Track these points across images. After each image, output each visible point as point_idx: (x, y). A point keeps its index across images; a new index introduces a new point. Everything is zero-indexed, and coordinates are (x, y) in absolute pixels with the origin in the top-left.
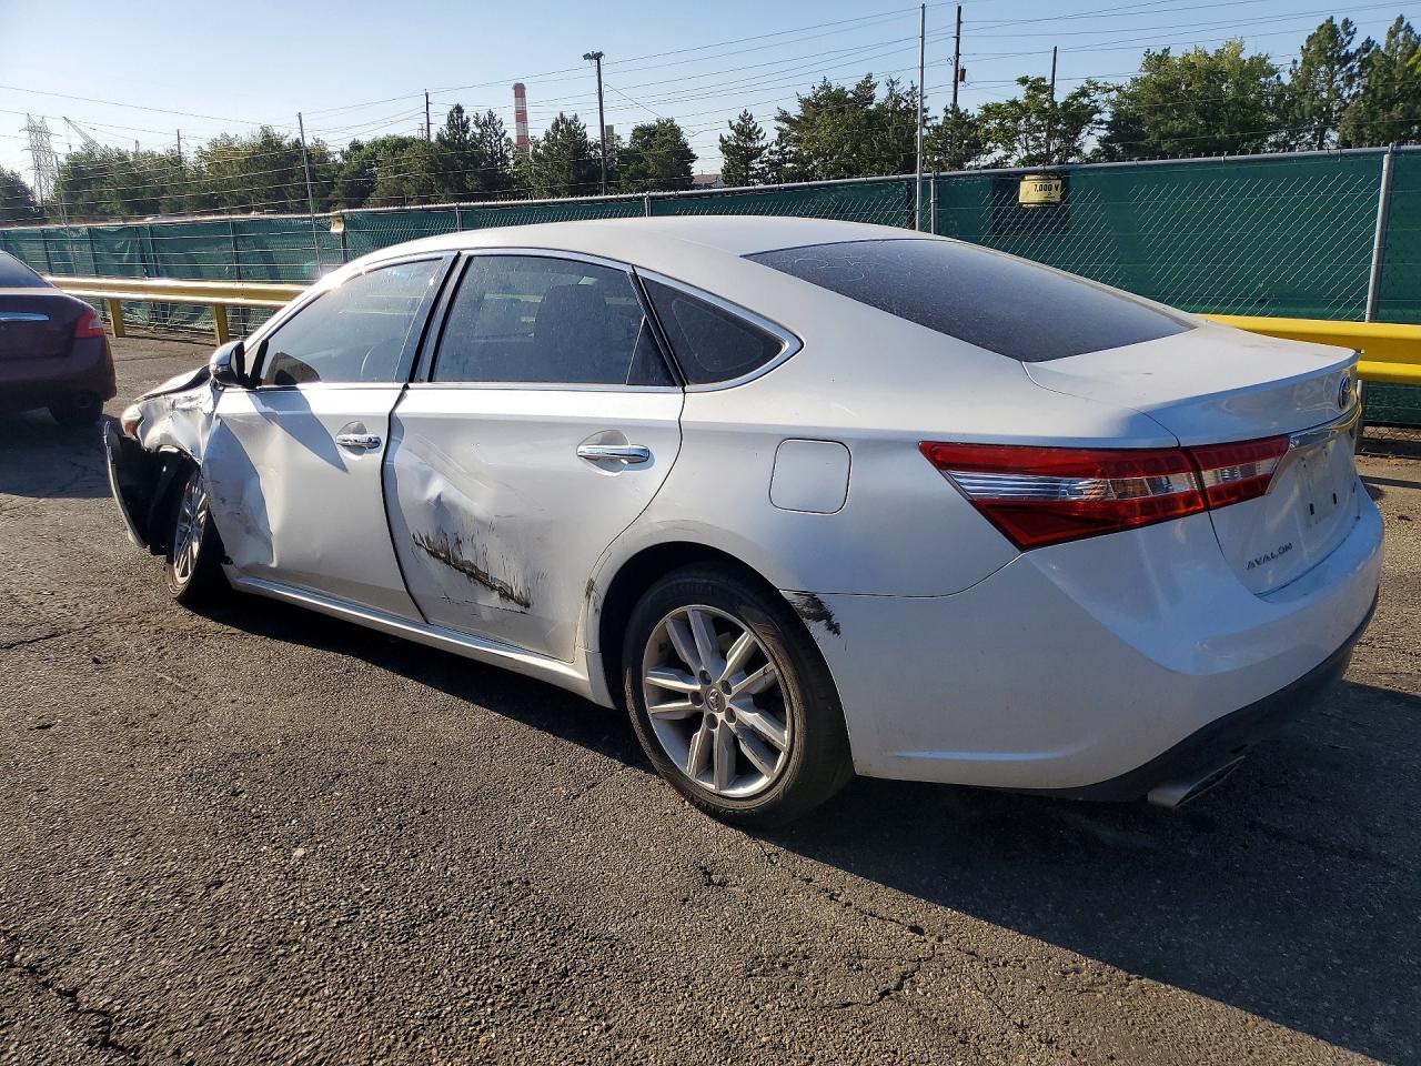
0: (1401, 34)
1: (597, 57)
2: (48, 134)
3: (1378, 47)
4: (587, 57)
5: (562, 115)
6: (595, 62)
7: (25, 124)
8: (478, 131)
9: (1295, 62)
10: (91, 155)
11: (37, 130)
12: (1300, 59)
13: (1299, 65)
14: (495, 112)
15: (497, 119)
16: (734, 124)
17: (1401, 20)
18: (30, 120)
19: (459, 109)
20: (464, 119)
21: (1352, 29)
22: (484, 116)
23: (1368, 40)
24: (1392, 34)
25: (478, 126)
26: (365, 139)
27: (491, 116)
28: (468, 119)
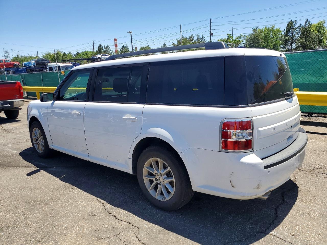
0: (308, 22)
2: (8, 53)
3: (303, 26)
4: (128, 33)
5: (123, 45)
6: (130, 34)
8: (105, 49)
9: (285, 29)
10: (18, 57)
11: (6, 52)
12: (286, 29)
13: (285, 30)
14: (108, 45)
15: (109, 47)
16: (162, 46)
17: (308, 20)
18: (4, 50)
19: (101, 45)
20: (102, 47)
21: (297, 22)
22: (106, 46)
23: (300, 25)
24: (306, 23)
25: (105, 48)
26: (80, 52)
27: (108, 46)
28: (103, 47)
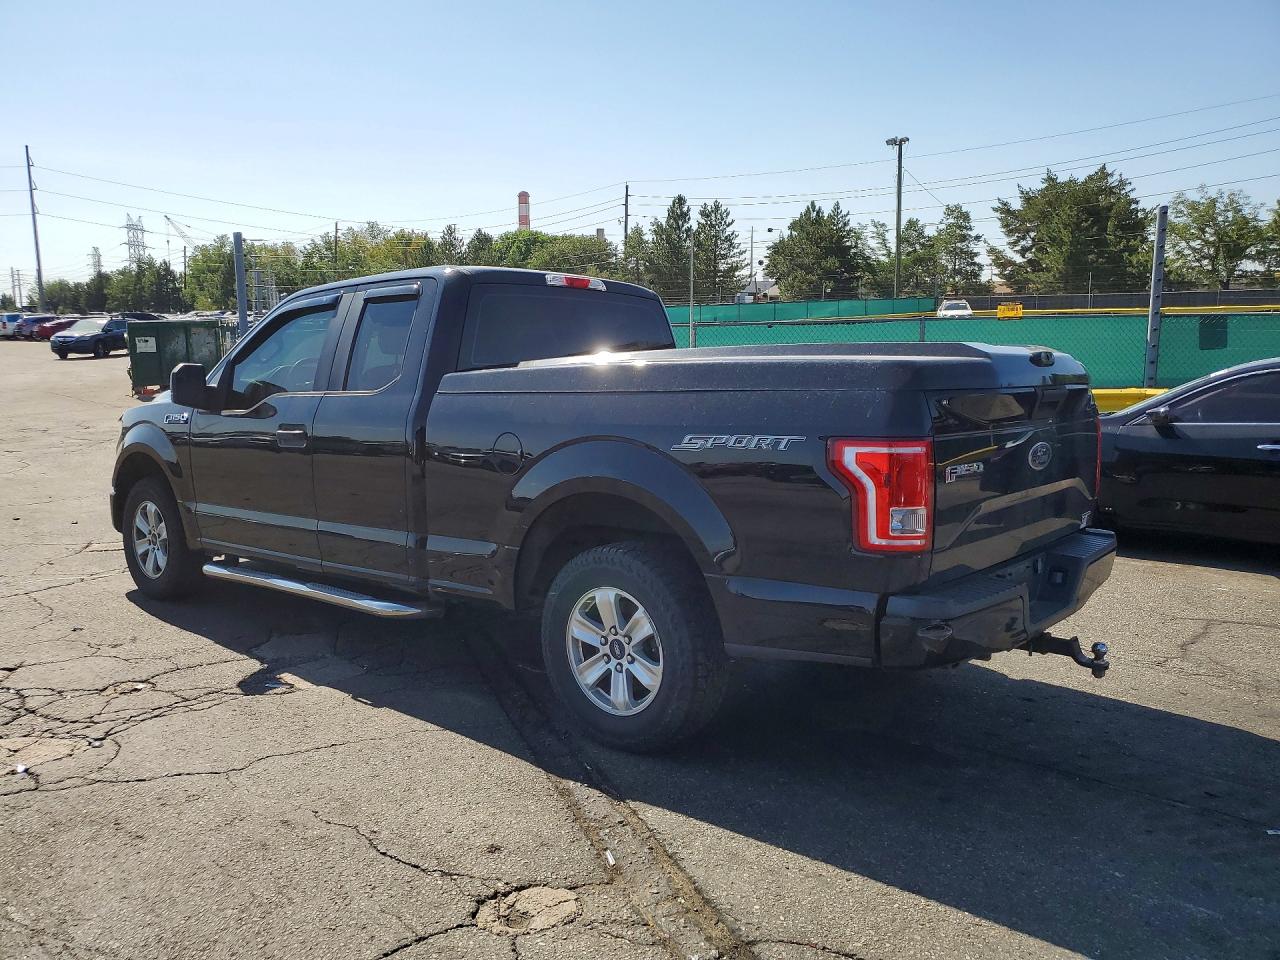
1: (898, 143)
2: (143, 231)
4: (891, 142)
5: (813, 203)
7: (125, 224)
10: (223, 245)
14: (721, 202)
15: (723, 208)
18: (129, 219)
19: (680, 200)
20: (685, 209)
22: (711, 203)
25: (704, 214)
27: (717, 207)
28: (689, 210)
